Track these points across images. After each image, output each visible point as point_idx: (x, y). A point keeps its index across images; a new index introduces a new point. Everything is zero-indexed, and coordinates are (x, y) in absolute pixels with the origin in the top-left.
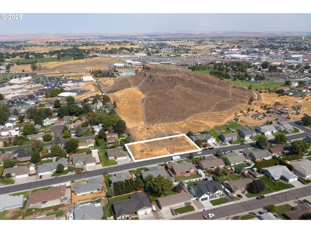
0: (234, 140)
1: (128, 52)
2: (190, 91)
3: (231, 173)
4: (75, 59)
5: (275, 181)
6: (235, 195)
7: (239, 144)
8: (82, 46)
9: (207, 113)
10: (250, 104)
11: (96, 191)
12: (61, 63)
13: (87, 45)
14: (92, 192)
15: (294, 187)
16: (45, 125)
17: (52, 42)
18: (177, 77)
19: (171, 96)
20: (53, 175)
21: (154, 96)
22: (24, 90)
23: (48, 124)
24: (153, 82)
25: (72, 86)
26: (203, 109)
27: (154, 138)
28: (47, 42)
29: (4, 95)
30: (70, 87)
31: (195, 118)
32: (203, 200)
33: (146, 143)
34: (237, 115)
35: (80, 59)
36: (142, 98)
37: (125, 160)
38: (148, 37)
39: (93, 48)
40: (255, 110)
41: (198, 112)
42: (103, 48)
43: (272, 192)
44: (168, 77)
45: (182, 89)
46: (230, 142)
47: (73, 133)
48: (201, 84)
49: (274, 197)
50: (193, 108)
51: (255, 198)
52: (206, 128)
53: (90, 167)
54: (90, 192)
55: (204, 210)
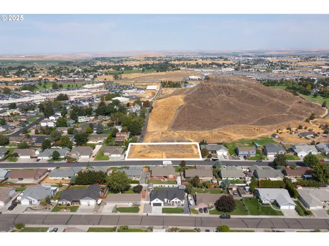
0: (251, 156)
1: (217, 67)
2: (233, 101)
3: (215, 187)
4: (158, 72)
5: (264, 204)
6: (197, 209)
7: (256, 161)
8: (175, 61)
9: (243, 126)
10: (307, 121)
11: (67, 178)
12: (143, 75)
13: (179, 60)
14: (63, 179)
15: (282, 215)
16: (79, 121)
17: (150, 58)
18: (228, 87)
19: (209, 105)
20: (48, 161)
21: (193, 104)
22: (89, 93)
23: (83, 121)
24: (202, 91)
25: (131, 93)
26: (240, 121)
27: (161, 142)
28: (145, 58)
29: (70, 96)
30: (128, 93)
31: (224, 130)
32: (155, 205)
33: (149, 145)
34: (279, 131)
35: (162, 71)
36: (180, 105)
37: (118, 158)
38: (251, 54)
39: (184, 63)
40: (308, 128)
41: (232, 124)
42: (193, 63)
43: (247, 214)
44: (220, 87)
45: (225, 99)
46: (245, 157)
47: (95, 130)
48: (254, 96)
49: (244, 220)
50: (229, 120)
51: (218, 216)
52: (228, 139)
53: (84, 159)
54: (62, 178)
55: (147, 214)
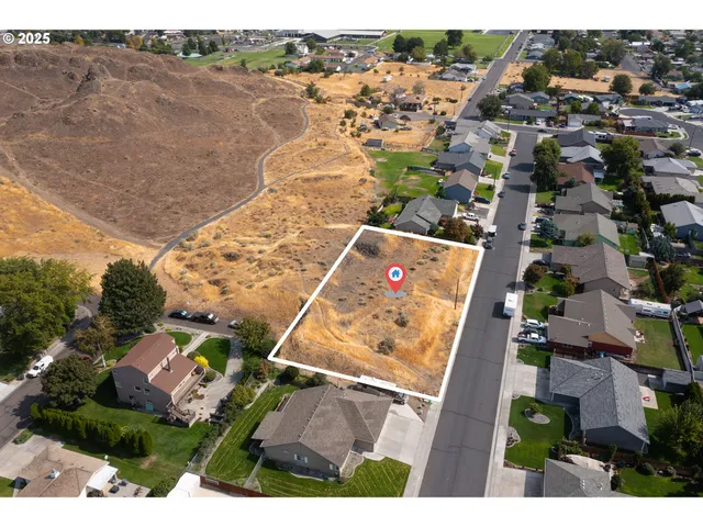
26: (255, 140)
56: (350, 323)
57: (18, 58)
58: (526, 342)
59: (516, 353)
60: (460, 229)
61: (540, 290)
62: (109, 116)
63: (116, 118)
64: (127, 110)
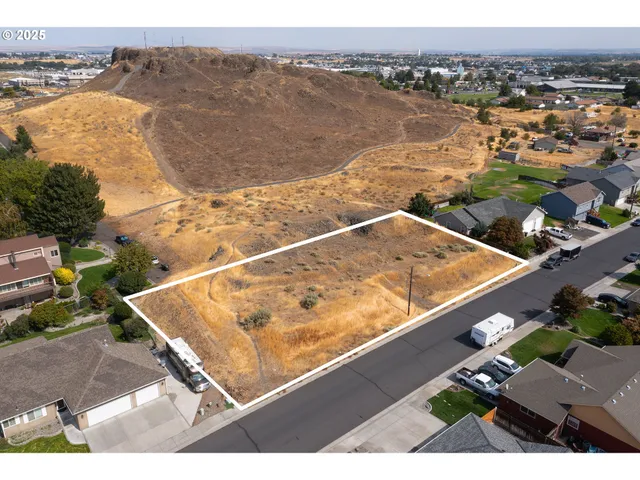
26: (375, 137)
36: (141, 113)
56: (248, 286)
57: (225, 61)
58: (466, 384)
59: (435, 393)
60: (508, 233)
61: (574, 330)
62: (245, 97)
63: (250, 99)
64: (265, 95)
